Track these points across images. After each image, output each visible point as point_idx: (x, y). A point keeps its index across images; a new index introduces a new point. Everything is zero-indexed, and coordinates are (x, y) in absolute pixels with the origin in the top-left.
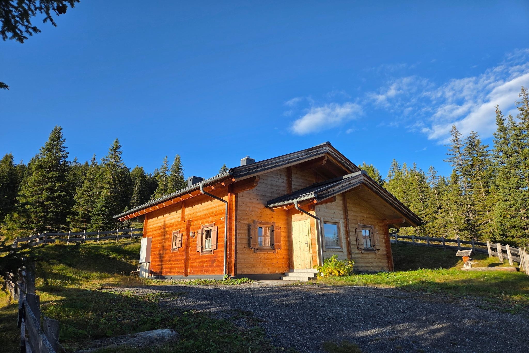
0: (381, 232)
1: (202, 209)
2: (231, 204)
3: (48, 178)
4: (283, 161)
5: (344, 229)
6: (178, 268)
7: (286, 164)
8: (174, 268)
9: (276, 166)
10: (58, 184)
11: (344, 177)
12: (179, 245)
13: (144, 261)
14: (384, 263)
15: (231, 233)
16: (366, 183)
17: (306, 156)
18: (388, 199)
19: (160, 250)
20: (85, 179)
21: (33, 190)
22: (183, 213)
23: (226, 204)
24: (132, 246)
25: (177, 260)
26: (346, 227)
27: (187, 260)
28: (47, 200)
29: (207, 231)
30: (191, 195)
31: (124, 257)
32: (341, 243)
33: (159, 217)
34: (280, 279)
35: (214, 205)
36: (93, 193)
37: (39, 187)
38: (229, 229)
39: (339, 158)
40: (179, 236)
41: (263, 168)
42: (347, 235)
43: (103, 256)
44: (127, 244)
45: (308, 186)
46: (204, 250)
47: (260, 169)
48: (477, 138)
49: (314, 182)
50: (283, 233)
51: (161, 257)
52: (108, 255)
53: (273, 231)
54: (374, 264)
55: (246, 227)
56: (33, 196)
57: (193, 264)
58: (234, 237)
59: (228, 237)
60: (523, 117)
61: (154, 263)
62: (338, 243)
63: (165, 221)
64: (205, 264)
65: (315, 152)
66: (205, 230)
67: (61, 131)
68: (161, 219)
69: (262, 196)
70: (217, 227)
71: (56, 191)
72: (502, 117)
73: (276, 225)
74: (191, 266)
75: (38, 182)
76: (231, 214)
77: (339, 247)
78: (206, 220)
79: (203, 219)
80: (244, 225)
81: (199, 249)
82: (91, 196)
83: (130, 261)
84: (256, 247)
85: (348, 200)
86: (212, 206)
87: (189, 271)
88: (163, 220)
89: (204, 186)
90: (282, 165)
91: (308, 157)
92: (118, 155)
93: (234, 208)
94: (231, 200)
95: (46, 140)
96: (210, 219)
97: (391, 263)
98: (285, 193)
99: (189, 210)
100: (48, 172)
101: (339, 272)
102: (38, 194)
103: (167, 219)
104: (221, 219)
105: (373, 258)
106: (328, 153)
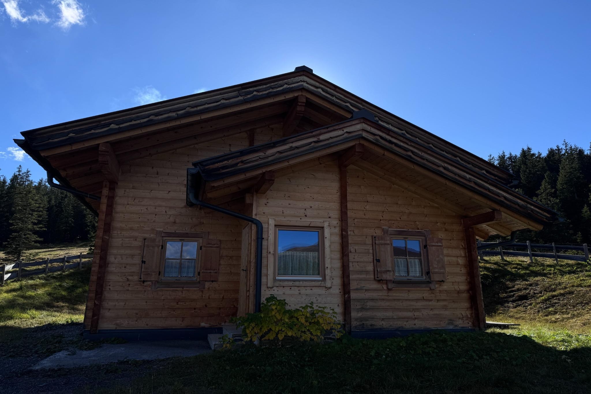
4: (171, 111)
5: (335, 239)
7: (182, 116)
16: (370, 137)
17: (240, 98)
18: (441, 169)
26: (344, 235)
39: (334, 98)
41: (113, 126)
42: (346, 252)
47: (105, 129)
53: (201, 248)
65: (266, 89)
73: (211, 237)
80: (132, 239)
90: (170, 118)
91: (246, 101)
105: (423, 299)
106: (303, 89)
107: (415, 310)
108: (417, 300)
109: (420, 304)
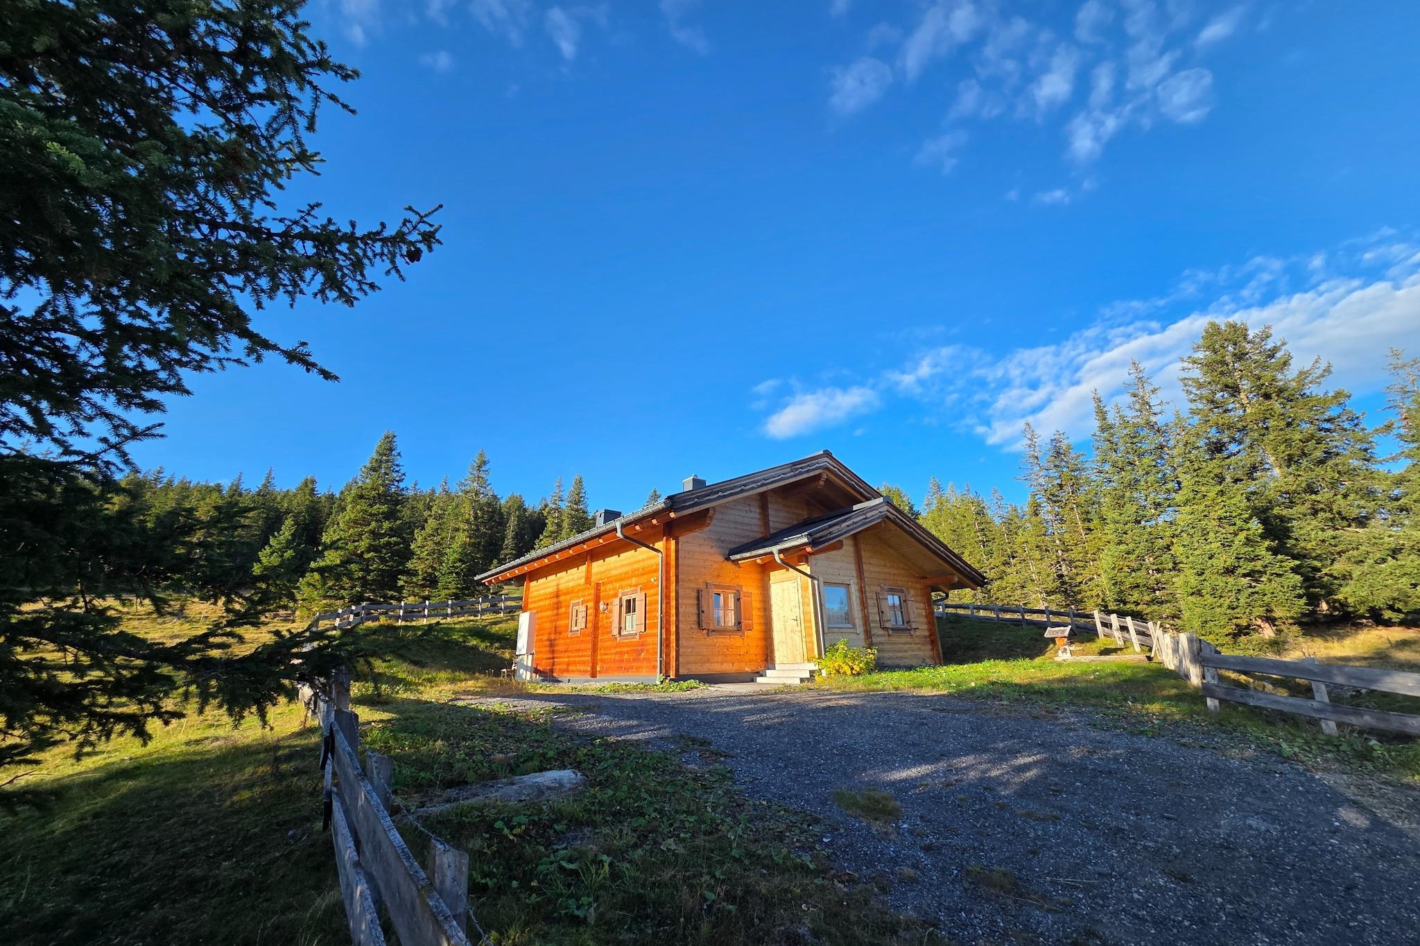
0: (919, 599)
1: (619, 564)
2: (668, 556)
3: (371, 515)
4: (753, 482)
5: (858, 594)
6: (580, 663)
7: (758, 487)
8: (575, 663)
9: (742, 491)
10: (386, 525)
11: (855, 507)
12: (581, 625)
13: (524, 651)
14: (926, 651)
15: (668, 603)
16: (891, 516)
17: (792, 474)
19: (550, 634)
20: (430, 516)
21: (347, 535)
22: (588, 572)
23: (660, 554)
24: (503, 625)
25: (578, 650)
26: (862, 591)
27: (595, 649)
28: (369, 551)
29: (628, 601)
30: (601, 541)
31: (492, 645)
32: (854, 620)
33: (549, 578)
34: (752, 681)
35: (641, 558)
36: (442, 539)
37: (356, 530)
38: (666, 597)
39: (846, 478)
40: (582, 608)
41: (720, 494)
42: (864, 605)
43: (456, 643)
44: (495, 623)
45: (795, 523)
46: (623, 633)
47: (716, 496)
48: (1065, 442)
49: (806, 517)
50: (756, 604)
51: (552, 644)
52: (464, 642)
53: (739, 599)
54: (909, 653)
55: (695, 594)
57: (606, 657)
58: (673, 611)
59: (664, 611)
60: (1137, 407)
61: (540, 656)
62: (848, 618)
63: (558, 585)
64: (626, 657)
65: (805, 467)
66: (625, 598)
67: (395, 439)
68: (552, 581)
69: (719, 540)
70: (646, 594)
71: (384, 535)
72: (1104, 407)
73: (745, 589)
74: (603, 661)
75: (355, 522)
76: (668, 572)
77: (850, 626)
78: (627, 582)
79: (622, 580)
80: (691, 590)
81: (615, 632)
82: (438, 544)
83: (500, 652)
84: (711, 628)
85: (862, 546)
86: (637, 558)
87: (598, 669)
88: (554, 583)
89: (623, 526)
90: (753, 488)
91: (795, 476)
92: (484, 476)
93: (673, 563)
94: (667, 549)
95: (370, 454)
96: (634, 581)
97: (938, 650)
98: (759, 536)
99: (597, 566)
100: (371, 506)
101: (852, 669)
102: (354, 541)
103: (561, 581)
104: (653, 580)
105: (908, 643)
106: (827, 469)
107: (905, 651)
108: (904, 644)
109: (906, 647)
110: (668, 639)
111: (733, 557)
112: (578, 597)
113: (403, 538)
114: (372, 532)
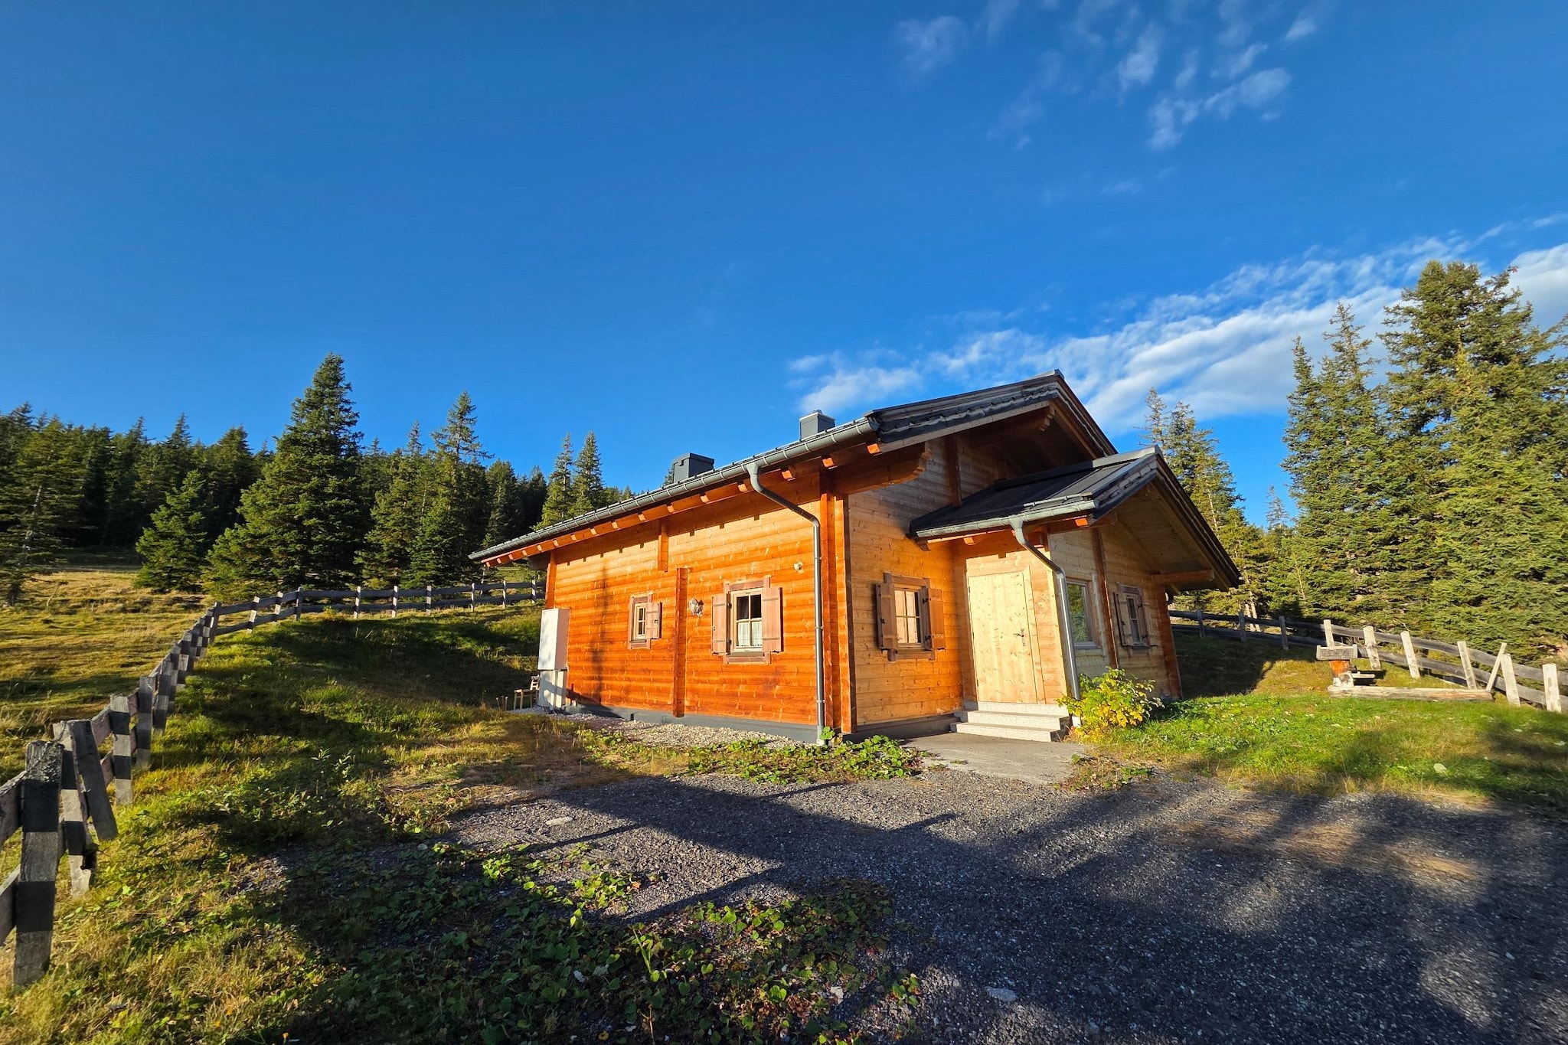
1: (723, 539)
2: (829, 526)
3: (310, 467)
5: (1099, 596)
6: (650, 690)
8: (640, 690)
9: (968, 419)
10: (334, 482)
11: (1096, 463)
12: (651, 632)
13: (551, 665)
15: (834, 608)
16: (1160, 477)
19: (592, 642)
20: (396, 474)
21: (276, 493)
22: (663, 551)
23: (815, 525)
24: (507, 621)
25: (646, 671)
26: (1102, 591)
27: (679, 672)
28: (309, 514)
29: (743, 599)
30: (704, 499)
31: (493, 649)
32: (1098, 635)
33: (589, 559)
34: (949, 729)
35: (767, 529)
36: (414, 505)
37: (289, 487)
38: (830, 596)
40: (652, 608)
41: (941, 419)
43: (442, 646)
44: (496, 618)
46: (734, 650)
47: (936, 422)
48: (1189, 416)
49: (997, 478)
51: (596, 657)
52: (454, 644)
53: (924, 601)
55: (868, 592)
56: (277, 506)
57: (700, 686)
58: (843, 621)
59: (827, 619)
61: (577, 673)
63: (604, 570)
64: (741, 689)
65: (1038, 392)
66: (735, 595)
67: (342, 366)
68: (596, 563)
70: (781, 589)
71: (330, 496)
72: (1309, 361)
73: (930, 585)
74: (694, 691)
75: (289, 476)
76: (831, 554)
77: (1092, 644)
78: (738, 570)
79: (726, 565)
80: (865, 586)
81: (721, 648)
82: (409, 511)
83: (506, 658)
84: (893, 647)
86: (759, 531)
87: (687, 703)
88: (599, 567)
89: (762, 471)
90: (979, 416)
91: (1025, 404)
92: (469, 426)
93: (839, 538)
94: (829, 515)
95: (306, 385)
96: (754, 567)
97: (1176, 677)
99: (679, 543)
100: (311, 455)
102: (288, 503)
103: (611, 564)
104: (796, 566)
106: (1055, 398)
110: (835, 668)
111: (920, 534)
112: (644, 590)
113: (359, 501)
114: (312, 491)
